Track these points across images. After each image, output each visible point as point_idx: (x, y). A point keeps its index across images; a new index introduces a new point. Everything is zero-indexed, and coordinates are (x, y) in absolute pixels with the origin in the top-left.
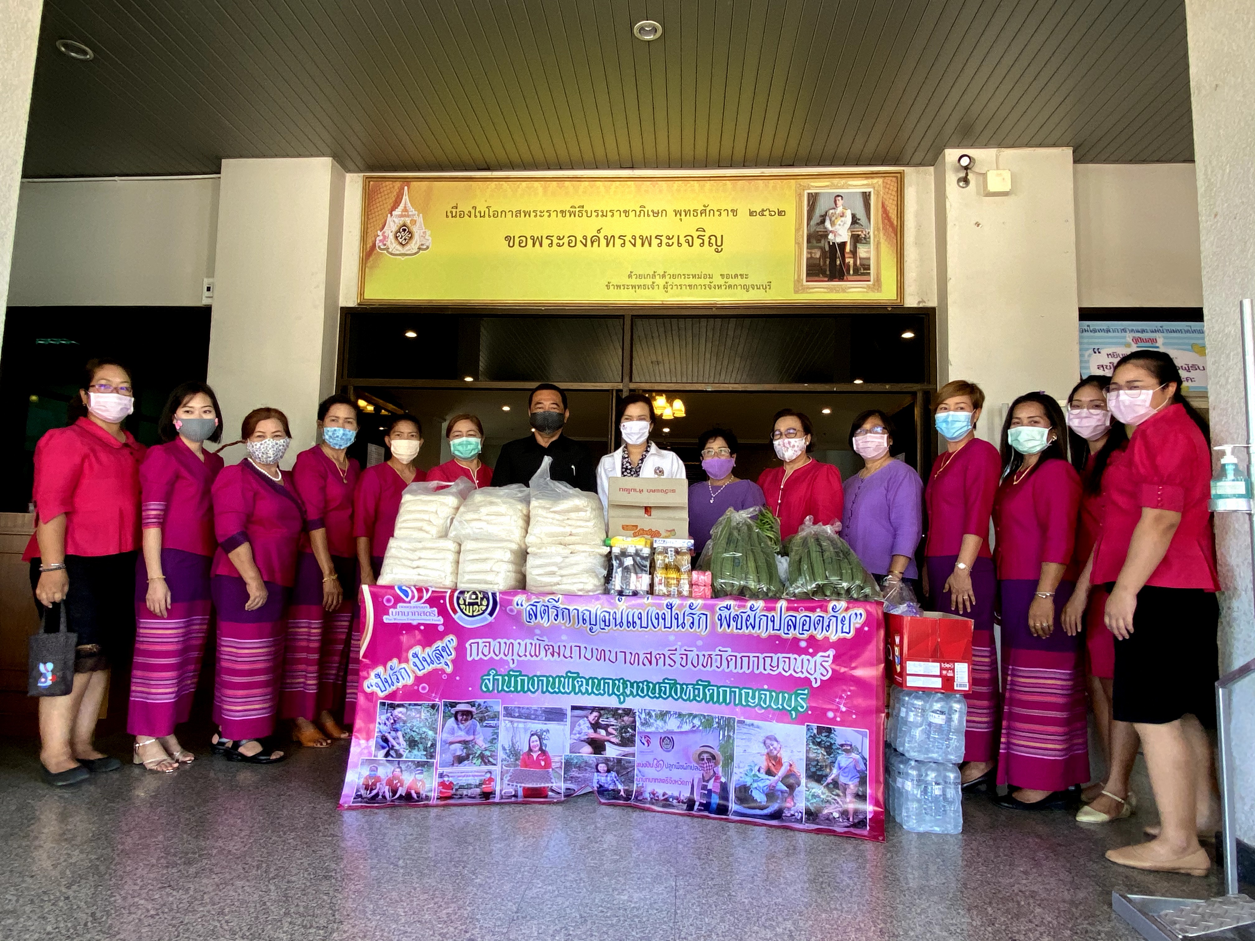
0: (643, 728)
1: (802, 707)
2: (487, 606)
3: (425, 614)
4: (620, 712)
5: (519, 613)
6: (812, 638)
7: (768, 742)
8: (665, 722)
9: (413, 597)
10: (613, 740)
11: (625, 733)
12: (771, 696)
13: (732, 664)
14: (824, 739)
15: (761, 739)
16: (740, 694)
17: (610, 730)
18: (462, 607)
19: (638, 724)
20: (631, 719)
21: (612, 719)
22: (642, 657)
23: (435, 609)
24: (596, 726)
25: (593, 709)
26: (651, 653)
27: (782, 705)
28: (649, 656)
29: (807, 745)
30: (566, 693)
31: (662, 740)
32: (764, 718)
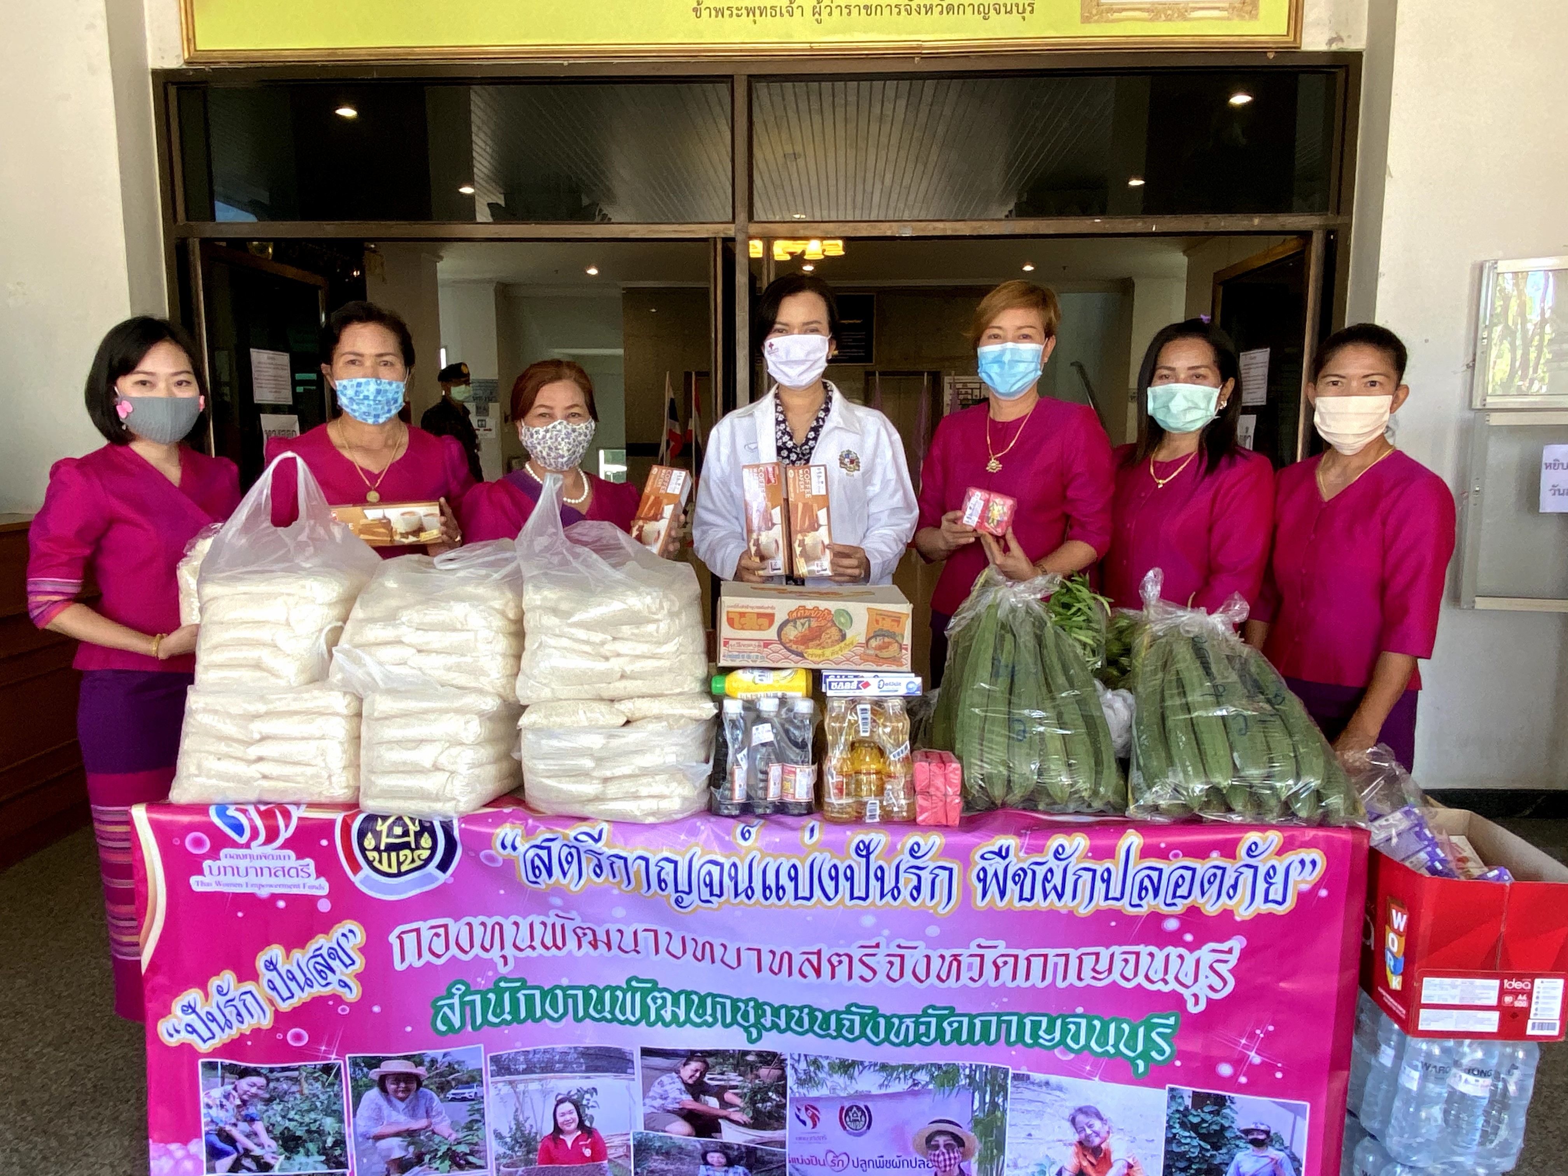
0: (803, 1091)
1: (1162, 1052)
2: (433, 849)
3: (286, 872)
4: (750, 1058)
5: (509, 863)
6: (1193, 911)
7: (1081, 1118)
8: (851, 1077)
9: (255, 834)
10: (736, 1116)
11: (764, 1101)
12: (1091, 1028)
13: (1006, 973)
14: (1208, 1117)
15: (1067, 1113)
16: (1021, 1026)
17: (729, 1096)
18: (371, 855)
19: (791, 1082)
20: (777, 1072)
21: (733, 1075)
22: (797, 960)
23: (309, 861)
24: (697, 1089)
25: (691, 1055)
26: (819, 953)
27: (1116, 1046)
28: (814, 959)
29: (1170, 1127)
30: (627, 1021)
31: (845, 1114)
32: (1073, 1070)
